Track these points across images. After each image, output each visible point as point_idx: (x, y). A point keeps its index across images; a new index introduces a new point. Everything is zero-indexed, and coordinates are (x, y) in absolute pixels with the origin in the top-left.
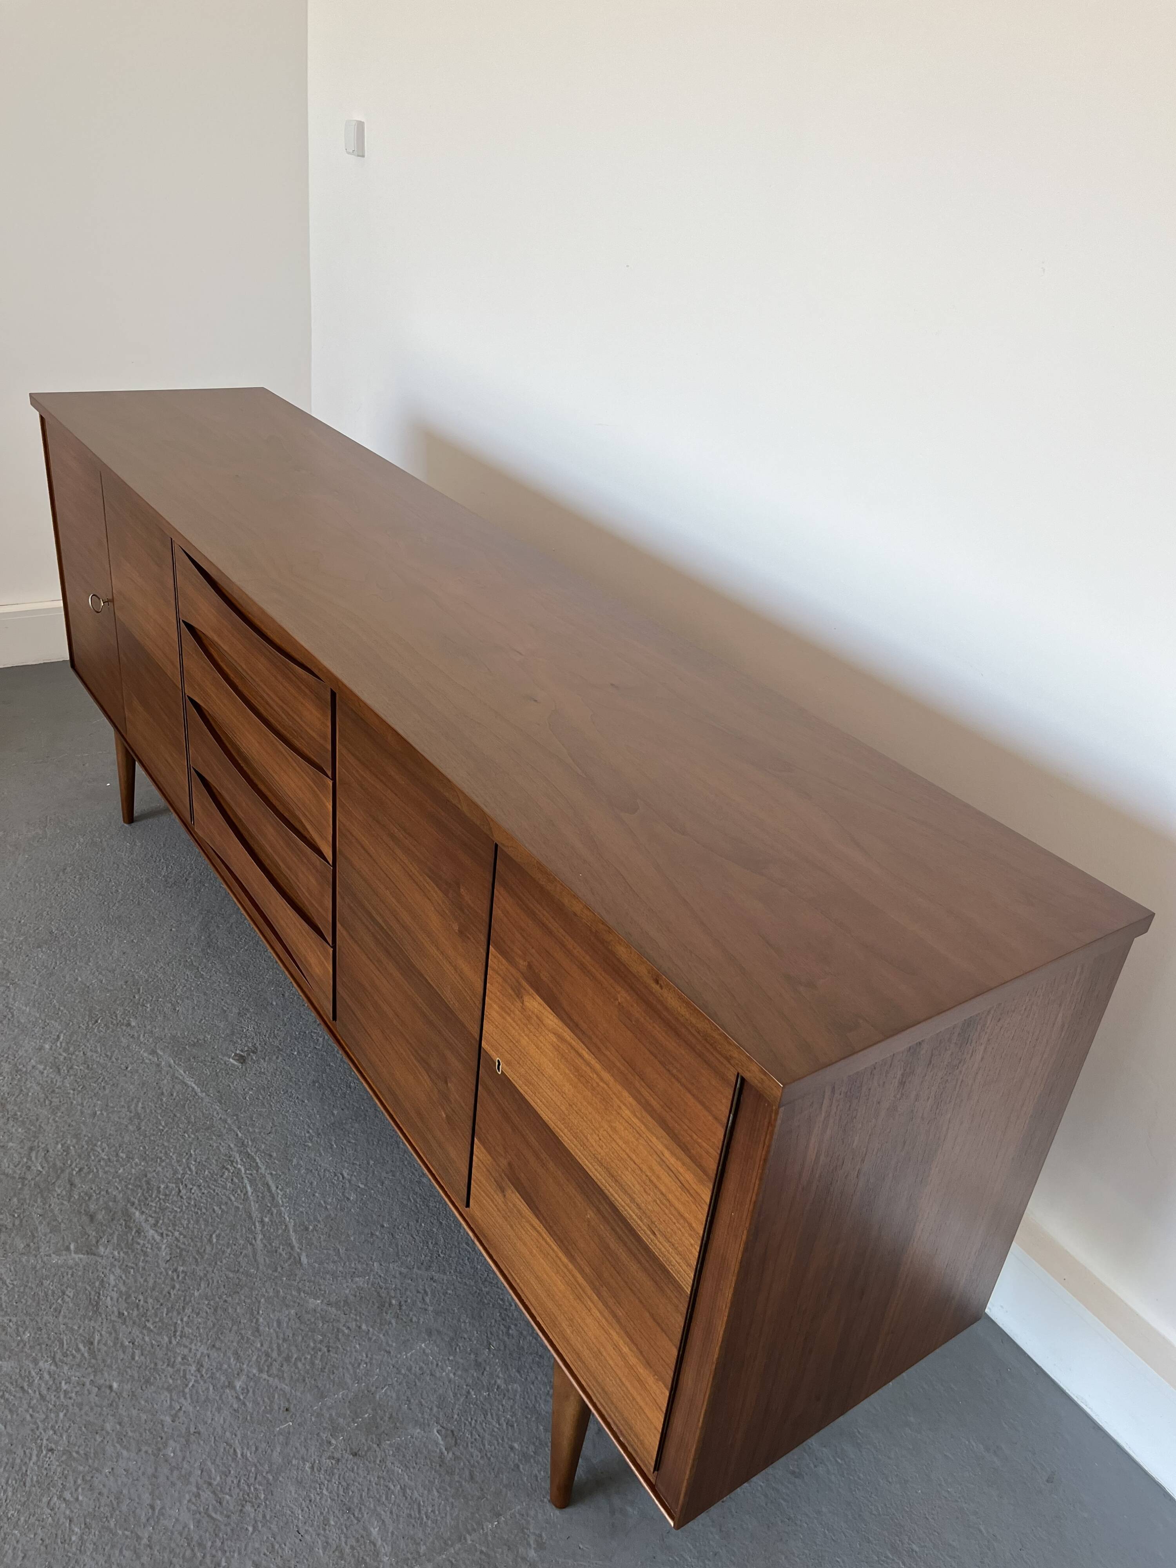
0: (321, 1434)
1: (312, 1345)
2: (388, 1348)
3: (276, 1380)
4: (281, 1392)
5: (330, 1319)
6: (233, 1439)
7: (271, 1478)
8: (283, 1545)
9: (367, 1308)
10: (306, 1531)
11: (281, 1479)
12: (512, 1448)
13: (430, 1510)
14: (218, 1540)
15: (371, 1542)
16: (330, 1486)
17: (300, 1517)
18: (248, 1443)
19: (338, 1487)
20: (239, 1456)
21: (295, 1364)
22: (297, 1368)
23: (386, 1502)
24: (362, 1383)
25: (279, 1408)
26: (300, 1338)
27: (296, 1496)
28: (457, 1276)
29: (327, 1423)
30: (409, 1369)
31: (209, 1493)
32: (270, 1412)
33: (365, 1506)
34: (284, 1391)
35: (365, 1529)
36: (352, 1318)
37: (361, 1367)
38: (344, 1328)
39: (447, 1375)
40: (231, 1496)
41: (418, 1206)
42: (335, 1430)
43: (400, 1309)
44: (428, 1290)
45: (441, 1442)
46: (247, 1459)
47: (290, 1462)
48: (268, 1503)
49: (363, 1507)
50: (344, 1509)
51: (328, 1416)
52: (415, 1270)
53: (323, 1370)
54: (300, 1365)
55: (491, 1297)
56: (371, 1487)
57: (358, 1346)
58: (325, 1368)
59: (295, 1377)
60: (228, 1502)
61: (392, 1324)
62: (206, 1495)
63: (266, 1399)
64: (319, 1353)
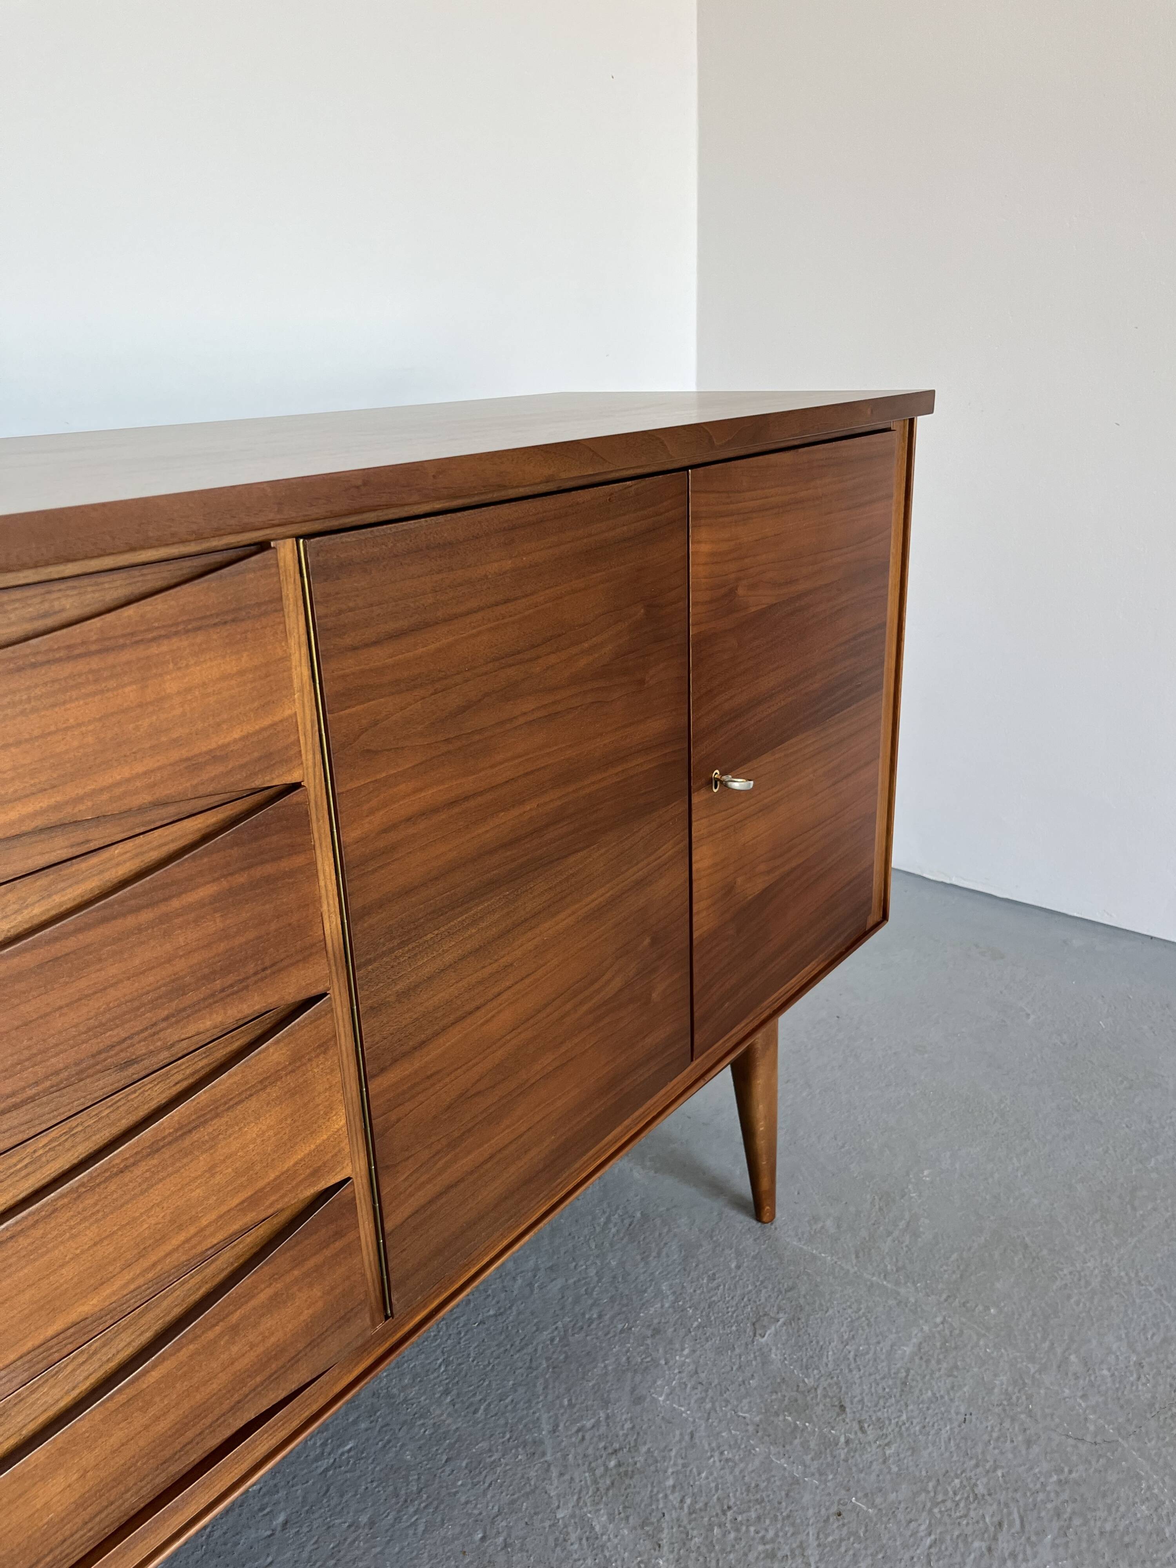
0: (843, 1456)
1: (732, 1535)
2: (687, 1438)
3: (809, 1552)
4: (821, 1536)
5: (681, 1532)
6: (919, 1558)
7: (931, 1485)
8: (989, 1428)
9: (639, 1493)
10: (957, 1413)
11: (924, 1473)
12: (738, 1267)
13: (850, 1311)
14: (1039, 1499)
15: (920, 1349)
16: (895, 1415)
17: (948, 1428)
18: (911, 1536)
19: (889, 1407)
20: (933, 1537)
21: (773, 1541)
22: (776, 1535)
23: (872, 1352)
24: (752, 1445)
25: (844, 1525)
26: (732, 1556)
27: (930, 1445)
28: (538, 1403)
29: (826, 1458)
30: (702, 1400)
31: (1000, 1542)
32: (855, 1534)
33: (889, 1370)
34: (818, 1534)
35: (912, 1360)
36: (665, 1503)
37: (730, 1456)
38: (685, 1506)
39: (687, 1357)
40: (983, 1516)
41: (423, 1505)
42: (829, 1444)
43: (621, 1449)
44: (575, 1429)
45: (773, 1328)
46: (930, 1524)
47: (898, 1475)
48: (959, 1472)
49: (893, 1371)
50: (907, 1389)
51: (815, 1462)
52: (548, 1457)
53: (760, 1501)
54: (771, 1534)
55: (554, 1352)
56: (867, 1374)
57: (703, 1475)
58: (757, 1500)
59: (790, 1530)
60: (992, 1516)
61: (649, 1449)
62: (1004, 1545)
63: (843, 1549)
64: (739, 1518)
